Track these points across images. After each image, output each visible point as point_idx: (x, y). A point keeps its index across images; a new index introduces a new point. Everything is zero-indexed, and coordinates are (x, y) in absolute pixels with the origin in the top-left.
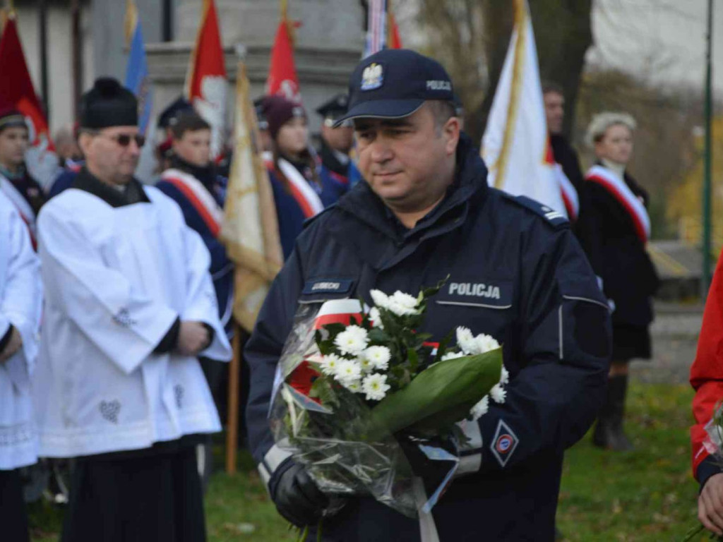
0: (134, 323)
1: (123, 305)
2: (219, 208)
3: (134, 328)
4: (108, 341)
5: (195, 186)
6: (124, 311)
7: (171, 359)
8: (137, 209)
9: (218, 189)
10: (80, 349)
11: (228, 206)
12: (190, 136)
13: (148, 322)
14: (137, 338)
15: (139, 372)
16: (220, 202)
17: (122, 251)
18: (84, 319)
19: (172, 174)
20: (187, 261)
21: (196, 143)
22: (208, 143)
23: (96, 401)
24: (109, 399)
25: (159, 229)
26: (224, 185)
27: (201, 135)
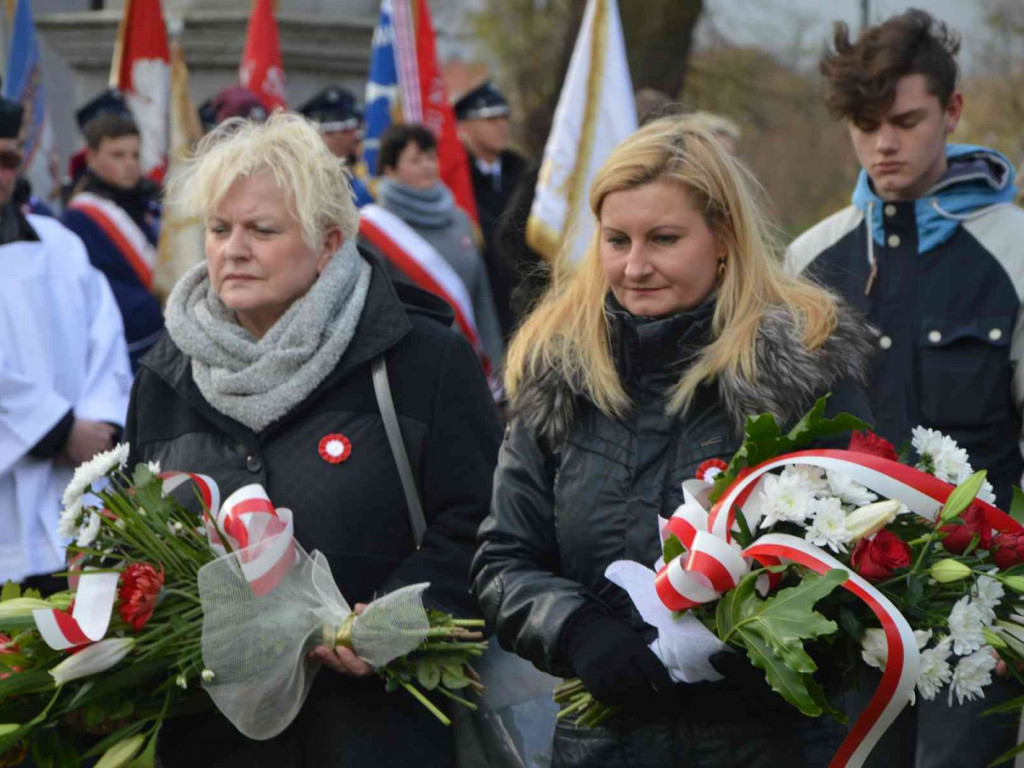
2: (152, 246)
5: (116, 216)
9: (149, 219)
11: (162, 243)
12: (109, 145)
16: (152, 238)
19: (84, 199)
20: (90, 323)
21: (119, 155)
22: (136, 155)
25: (46, 279)
26: (157, 214)
27: (125, 143)
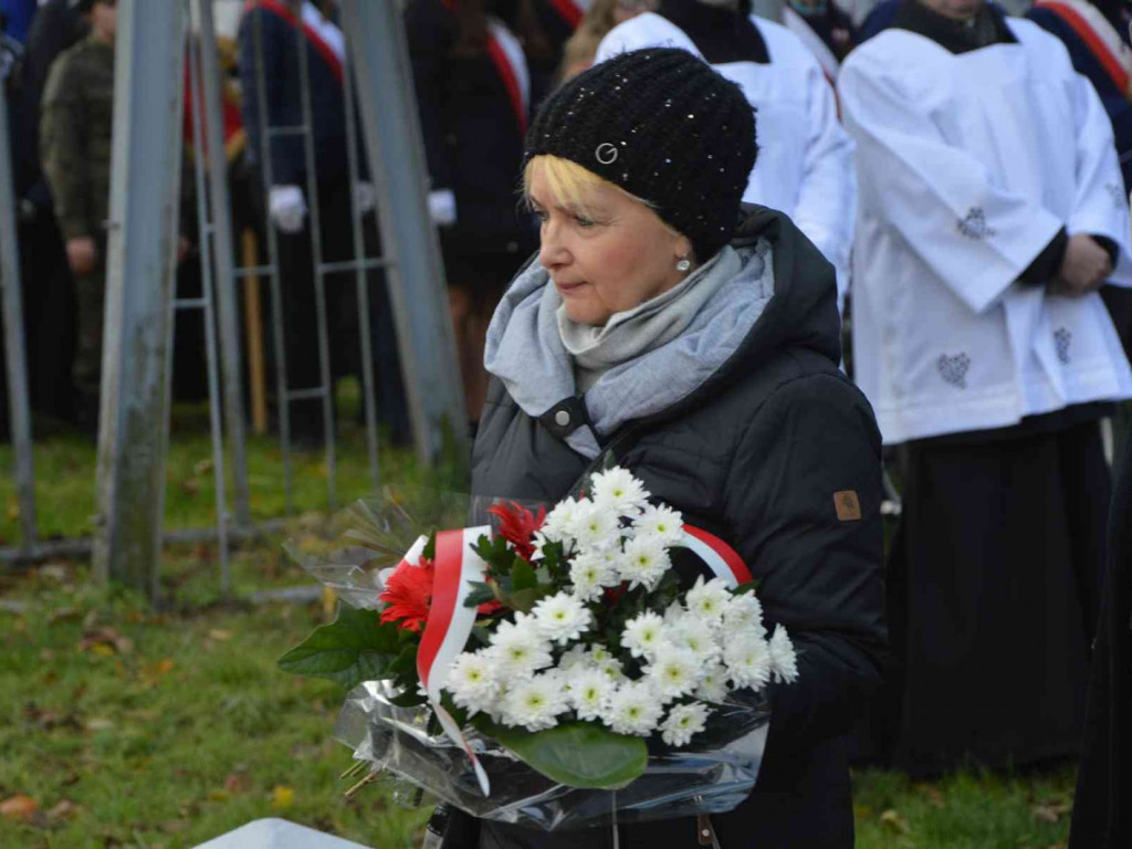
0: (992, 233)
1: (975, 204)
3: (991, 240)
4: (951, 262)
6: (976, 214)
7: (1048, 293)
8: (994, 54)
10: (908, 273)
13: (1012, 234)
14: (996, 256)
15: (997, 310)
17: (968, 121)
18: (914, 228)
23: (932, 355)
24: (951, 353)
